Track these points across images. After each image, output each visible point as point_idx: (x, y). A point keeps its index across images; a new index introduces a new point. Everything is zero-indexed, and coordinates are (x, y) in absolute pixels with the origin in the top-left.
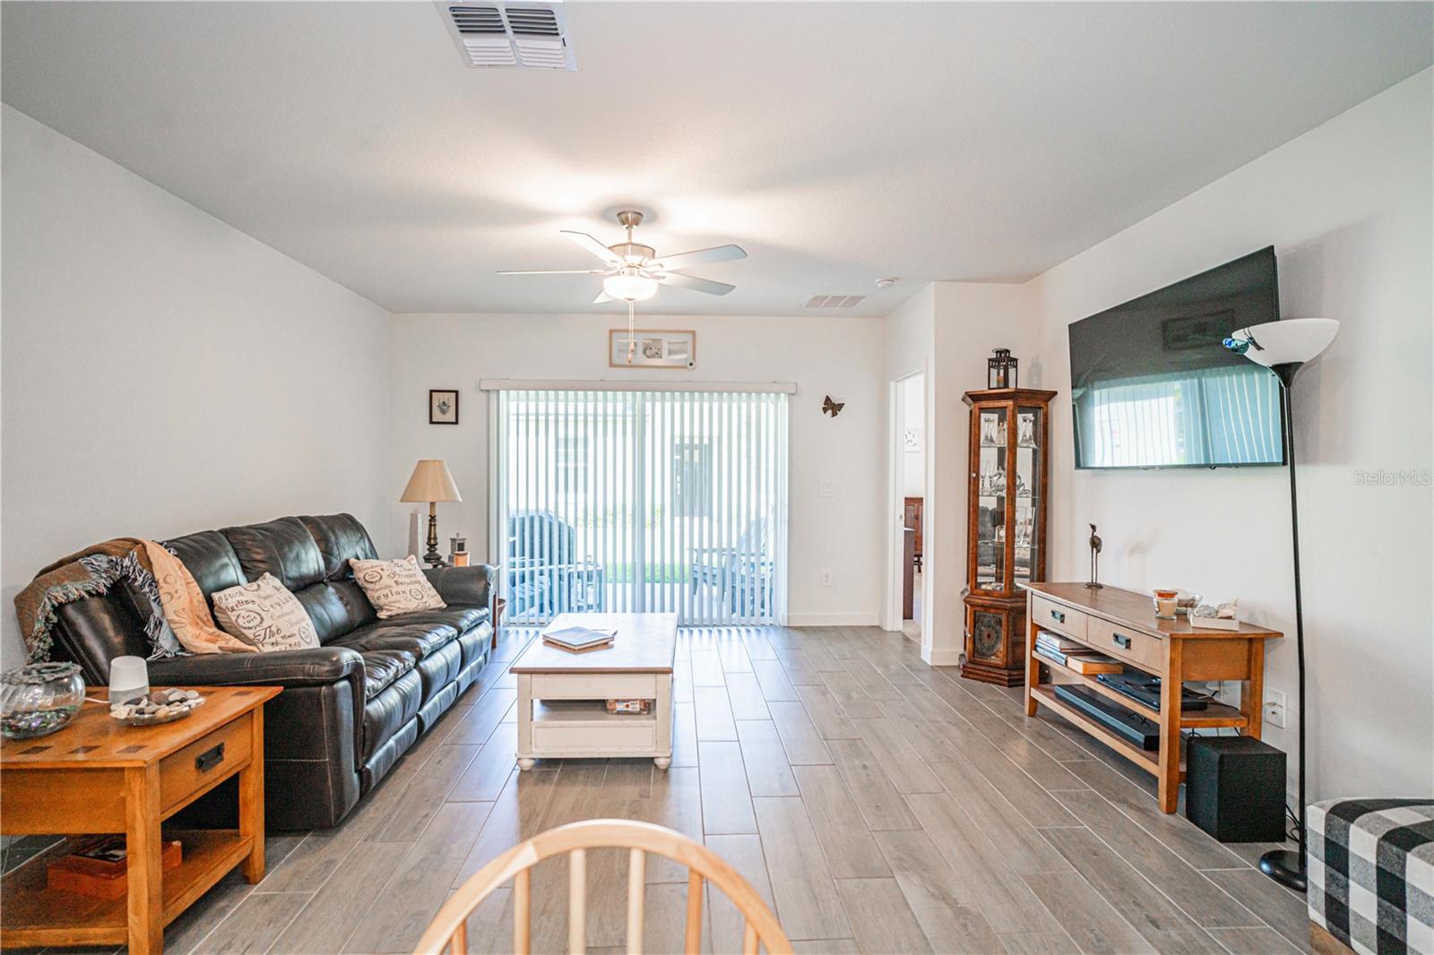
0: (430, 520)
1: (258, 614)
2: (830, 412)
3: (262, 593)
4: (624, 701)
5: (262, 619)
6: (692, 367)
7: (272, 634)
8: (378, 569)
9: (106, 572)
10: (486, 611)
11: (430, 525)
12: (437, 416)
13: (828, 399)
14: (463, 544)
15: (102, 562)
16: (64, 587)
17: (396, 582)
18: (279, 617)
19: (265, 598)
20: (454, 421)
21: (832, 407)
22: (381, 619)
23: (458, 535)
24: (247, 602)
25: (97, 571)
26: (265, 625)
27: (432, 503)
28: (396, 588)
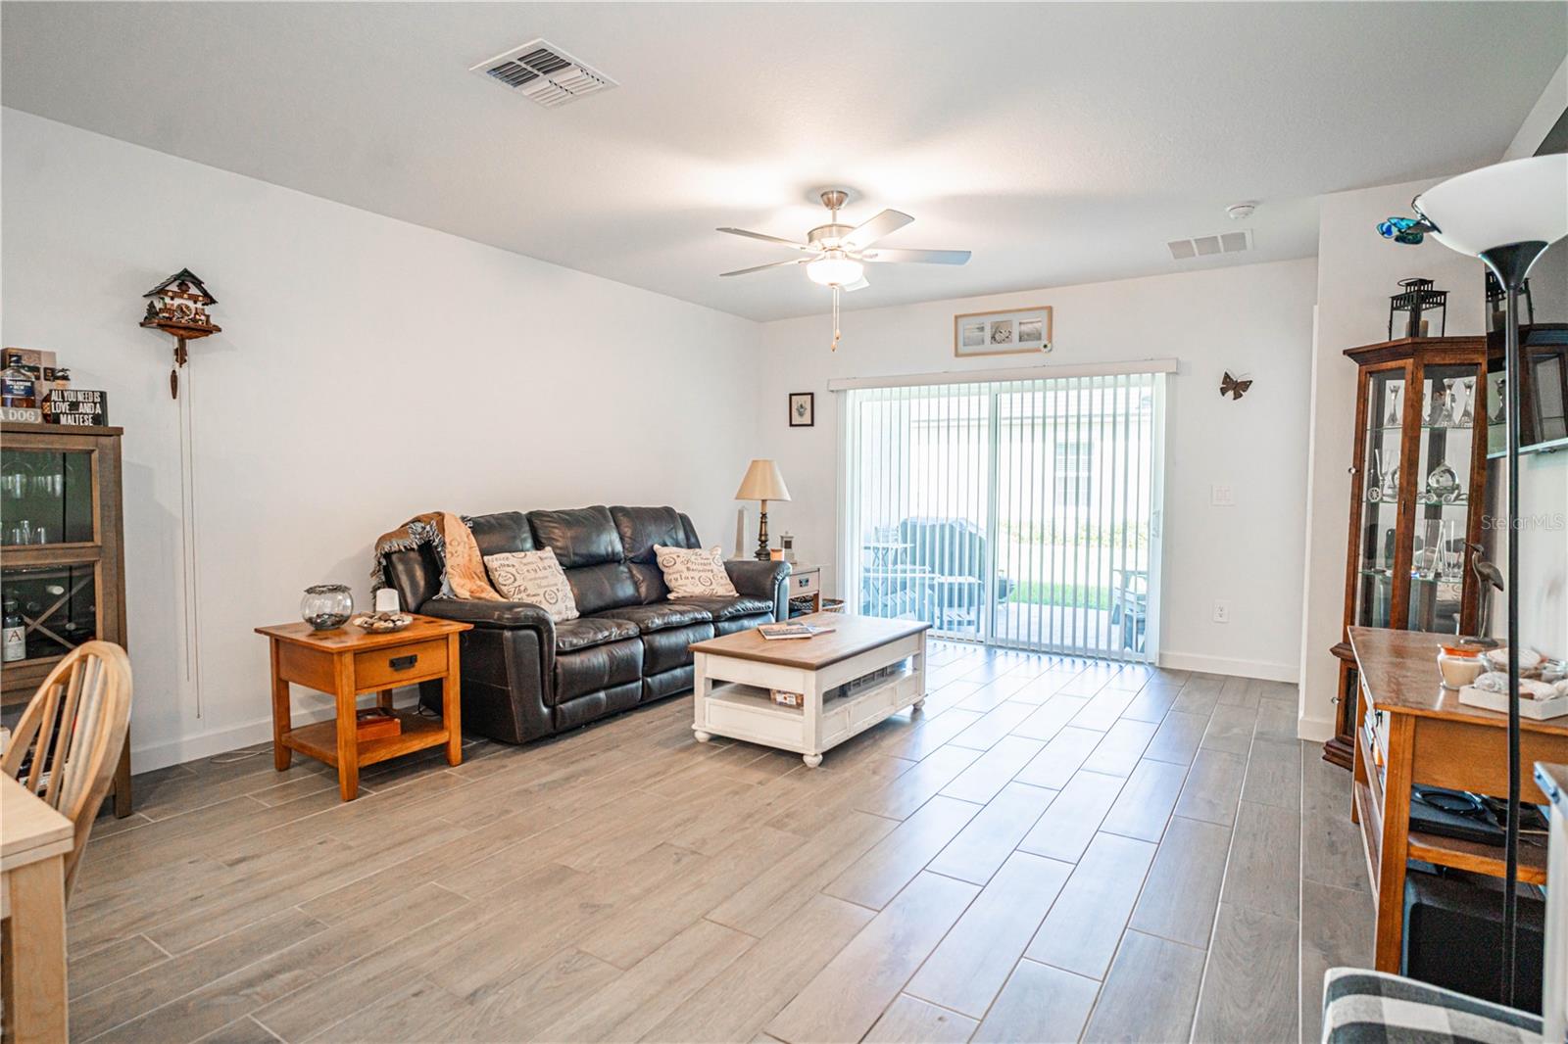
0: (762, 518)
1: (514, 576)
2: (1230, 394)
3: (525, 561)
4: (785, 693)
5: (515, 580)
6: (1046, 350)
7: (520, 592)
8: (675, 556)
9: (419, 534)
10: (770, 604)
11: (762, 522)
12: (796, 420)
13: (1227, 376)
14: (790, 542)
15: (419, 526)
16: (391, 542)
17: (688, 569)
18: (531, 580)
19: (525, 565)
20: (810, 422)
21: (1234, 387)
22: (669, 600)
23: (787, 533)
24: (508, 566)
25: (414, 534)
26: (516, 584)
27: (764, 501)
28: (686, 574)
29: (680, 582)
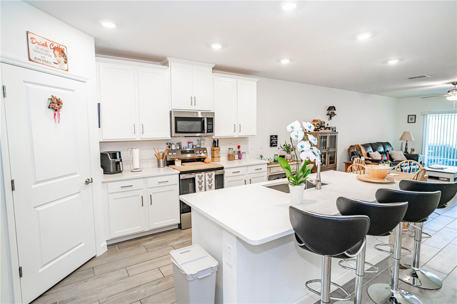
8: (394, 152)
11: (406, 145)
12: (410, 121)
19: (376, 154)
20: (414, 122)
22: (394, 161)
23: (413, 148)
27: (407, 141)
28: (397, 156)
29: (396, 158)
